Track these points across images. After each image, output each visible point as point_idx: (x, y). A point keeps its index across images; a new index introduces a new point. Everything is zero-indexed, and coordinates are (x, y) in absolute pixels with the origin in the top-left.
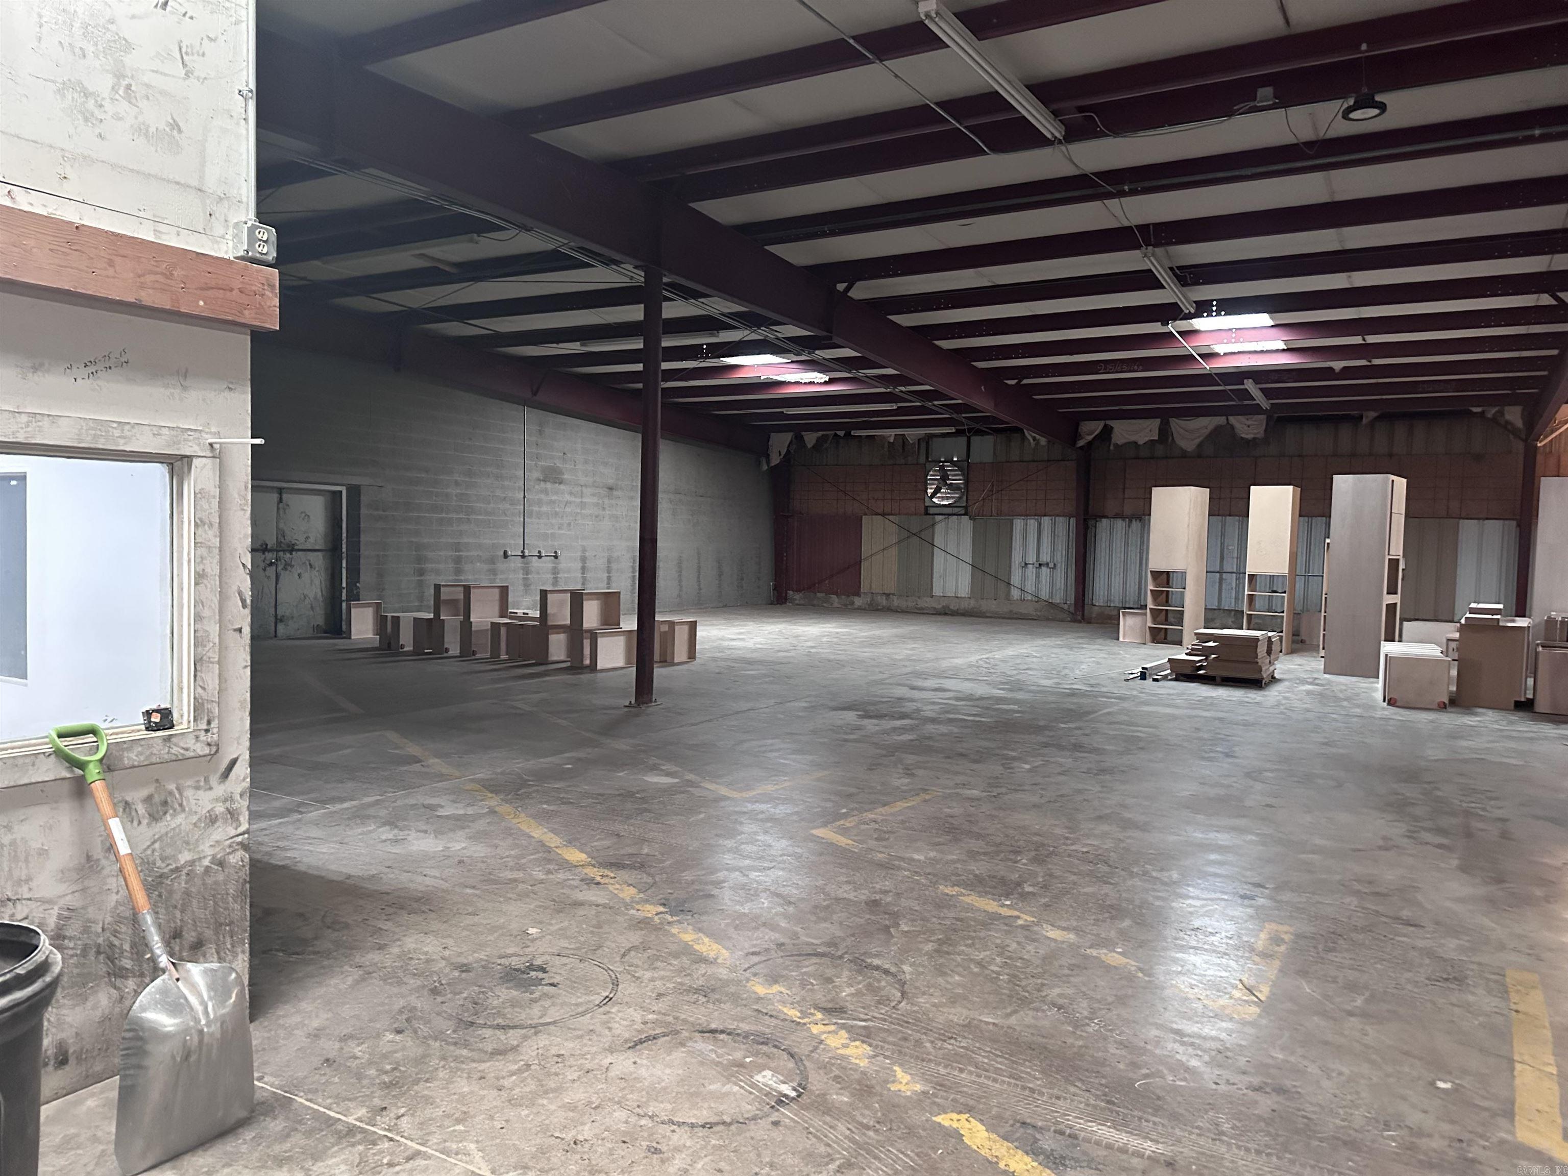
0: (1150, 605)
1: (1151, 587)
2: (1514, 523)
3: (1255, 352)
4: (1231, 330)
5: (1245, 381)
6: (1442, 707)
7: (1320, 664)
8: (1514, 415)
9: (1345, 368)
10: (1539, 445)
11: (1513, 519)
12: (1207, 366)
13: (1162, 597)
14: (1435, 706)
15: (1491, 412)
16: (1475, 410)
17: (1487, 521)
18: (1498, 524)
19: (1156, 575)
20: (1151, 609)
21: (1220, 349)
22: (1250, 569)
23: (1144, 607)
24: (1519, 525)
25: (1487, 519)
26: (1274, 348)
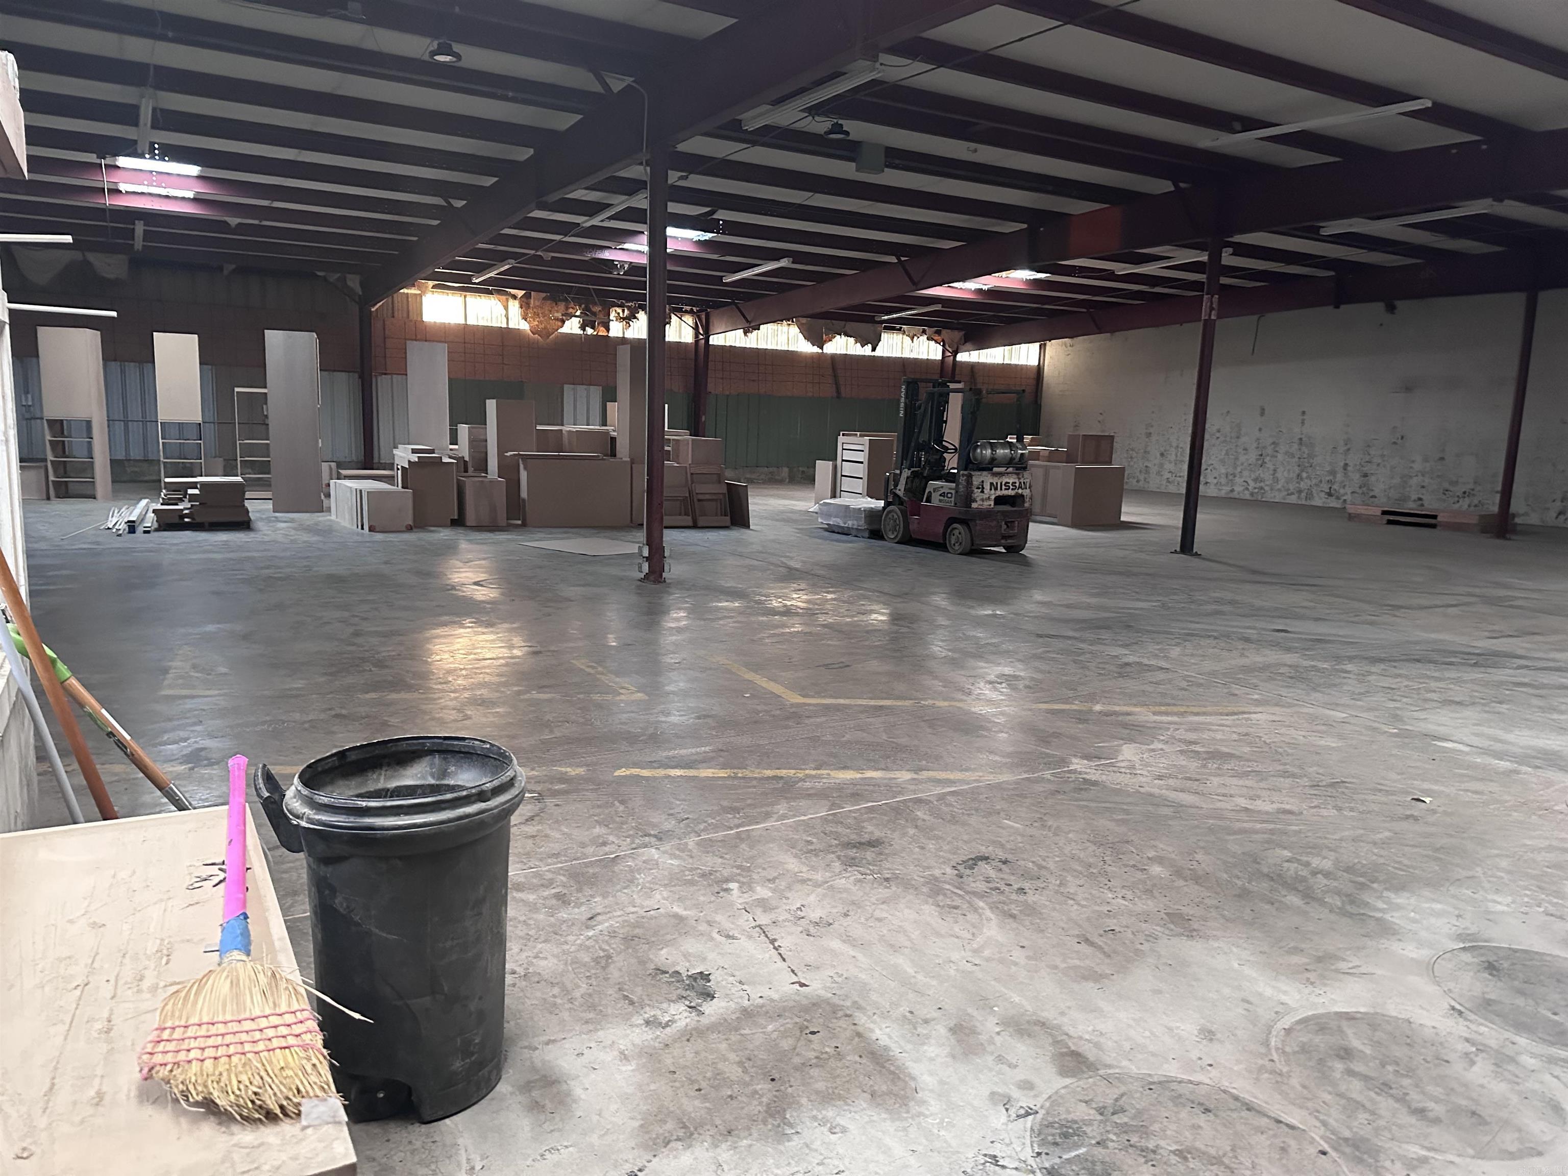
0: (50, 457)
1: (48, 437)
2: (356, 375)
3: (160, 196)
4: (151, 172)
5: (137, 222)
6: (410, 529)
7: (269, 505)
8: (354, 282)
9: (240, 224)
10: (373, 310)
11: (354, 372)
12: (110, 201)
13: (60, 448)
14: (404, 529)
15: (334, 277)
16: (319, 273)
17: (335, 373)
18: (343, 375)
19: (52, 423)
20: (51, 461)
21: (123, 187)
22: (162, 417)
23: (45, 460)
24: (360, 377)
25: (335, 371)
26: (180, 196)
